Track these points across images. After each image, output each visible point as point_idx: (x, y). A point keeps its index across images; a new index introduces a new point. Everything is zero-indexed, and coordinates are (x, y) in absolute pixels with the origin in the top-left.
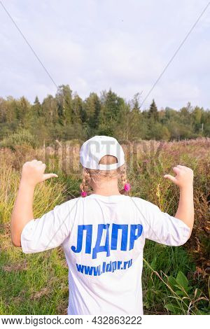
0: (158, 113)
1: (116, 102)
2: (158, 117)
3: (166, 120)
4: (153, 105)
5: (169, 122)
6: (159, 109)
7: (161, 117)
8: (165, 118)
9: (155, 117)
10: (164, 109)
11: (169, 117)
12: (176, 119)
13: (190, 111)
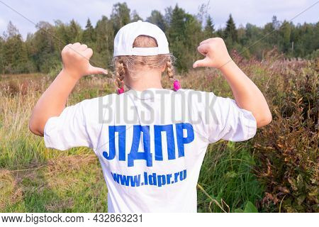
0: (236, 31)
1: (185, 20)
2: (237, 36)
3: (247, 39)
4: (230, 22)
5: (250, 41)
6: (237, 27)
7: (240, 37)
8: (245, 37)
9: (233, 37)
10: (245, 26)
11: (250, 36)
12: (259, 37)
13: (276, 27)
